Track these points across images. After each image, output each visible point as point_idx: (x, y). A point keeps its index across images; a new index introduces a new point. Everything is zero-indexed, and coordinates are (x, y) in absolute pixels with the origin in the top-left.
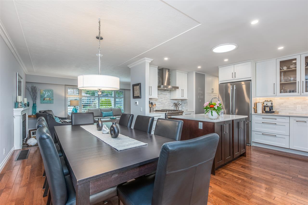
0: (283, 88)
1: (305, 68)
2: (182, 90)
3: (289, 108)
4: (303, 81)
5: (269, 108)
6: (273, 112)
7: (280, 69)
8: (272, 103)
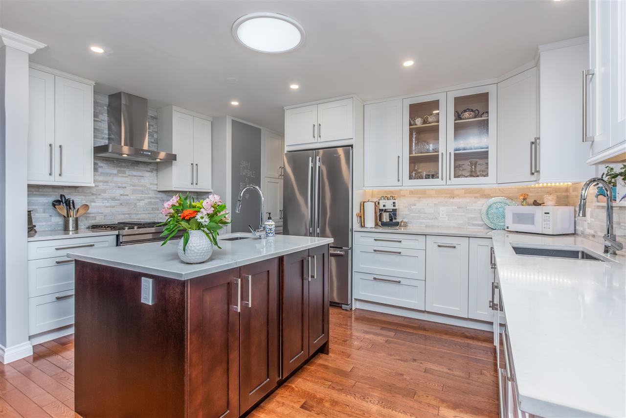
0: (416, 168)
1: (455, 123)
2: (192, 164)
3: (426, 213)
4: (450, 153)
5: (390, 214)
6: (397, 224)
7: (410, 125)
8: (394, 203)
